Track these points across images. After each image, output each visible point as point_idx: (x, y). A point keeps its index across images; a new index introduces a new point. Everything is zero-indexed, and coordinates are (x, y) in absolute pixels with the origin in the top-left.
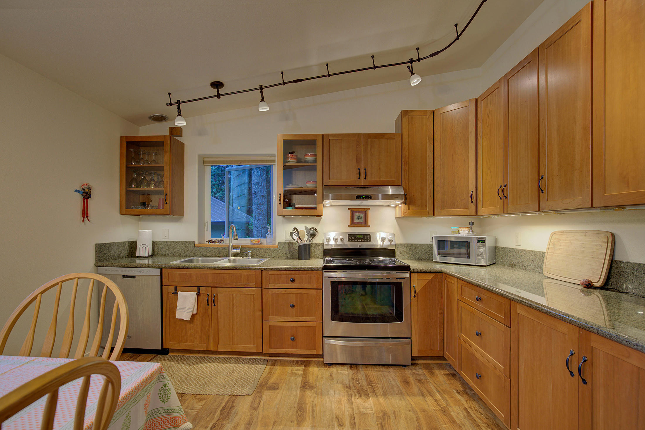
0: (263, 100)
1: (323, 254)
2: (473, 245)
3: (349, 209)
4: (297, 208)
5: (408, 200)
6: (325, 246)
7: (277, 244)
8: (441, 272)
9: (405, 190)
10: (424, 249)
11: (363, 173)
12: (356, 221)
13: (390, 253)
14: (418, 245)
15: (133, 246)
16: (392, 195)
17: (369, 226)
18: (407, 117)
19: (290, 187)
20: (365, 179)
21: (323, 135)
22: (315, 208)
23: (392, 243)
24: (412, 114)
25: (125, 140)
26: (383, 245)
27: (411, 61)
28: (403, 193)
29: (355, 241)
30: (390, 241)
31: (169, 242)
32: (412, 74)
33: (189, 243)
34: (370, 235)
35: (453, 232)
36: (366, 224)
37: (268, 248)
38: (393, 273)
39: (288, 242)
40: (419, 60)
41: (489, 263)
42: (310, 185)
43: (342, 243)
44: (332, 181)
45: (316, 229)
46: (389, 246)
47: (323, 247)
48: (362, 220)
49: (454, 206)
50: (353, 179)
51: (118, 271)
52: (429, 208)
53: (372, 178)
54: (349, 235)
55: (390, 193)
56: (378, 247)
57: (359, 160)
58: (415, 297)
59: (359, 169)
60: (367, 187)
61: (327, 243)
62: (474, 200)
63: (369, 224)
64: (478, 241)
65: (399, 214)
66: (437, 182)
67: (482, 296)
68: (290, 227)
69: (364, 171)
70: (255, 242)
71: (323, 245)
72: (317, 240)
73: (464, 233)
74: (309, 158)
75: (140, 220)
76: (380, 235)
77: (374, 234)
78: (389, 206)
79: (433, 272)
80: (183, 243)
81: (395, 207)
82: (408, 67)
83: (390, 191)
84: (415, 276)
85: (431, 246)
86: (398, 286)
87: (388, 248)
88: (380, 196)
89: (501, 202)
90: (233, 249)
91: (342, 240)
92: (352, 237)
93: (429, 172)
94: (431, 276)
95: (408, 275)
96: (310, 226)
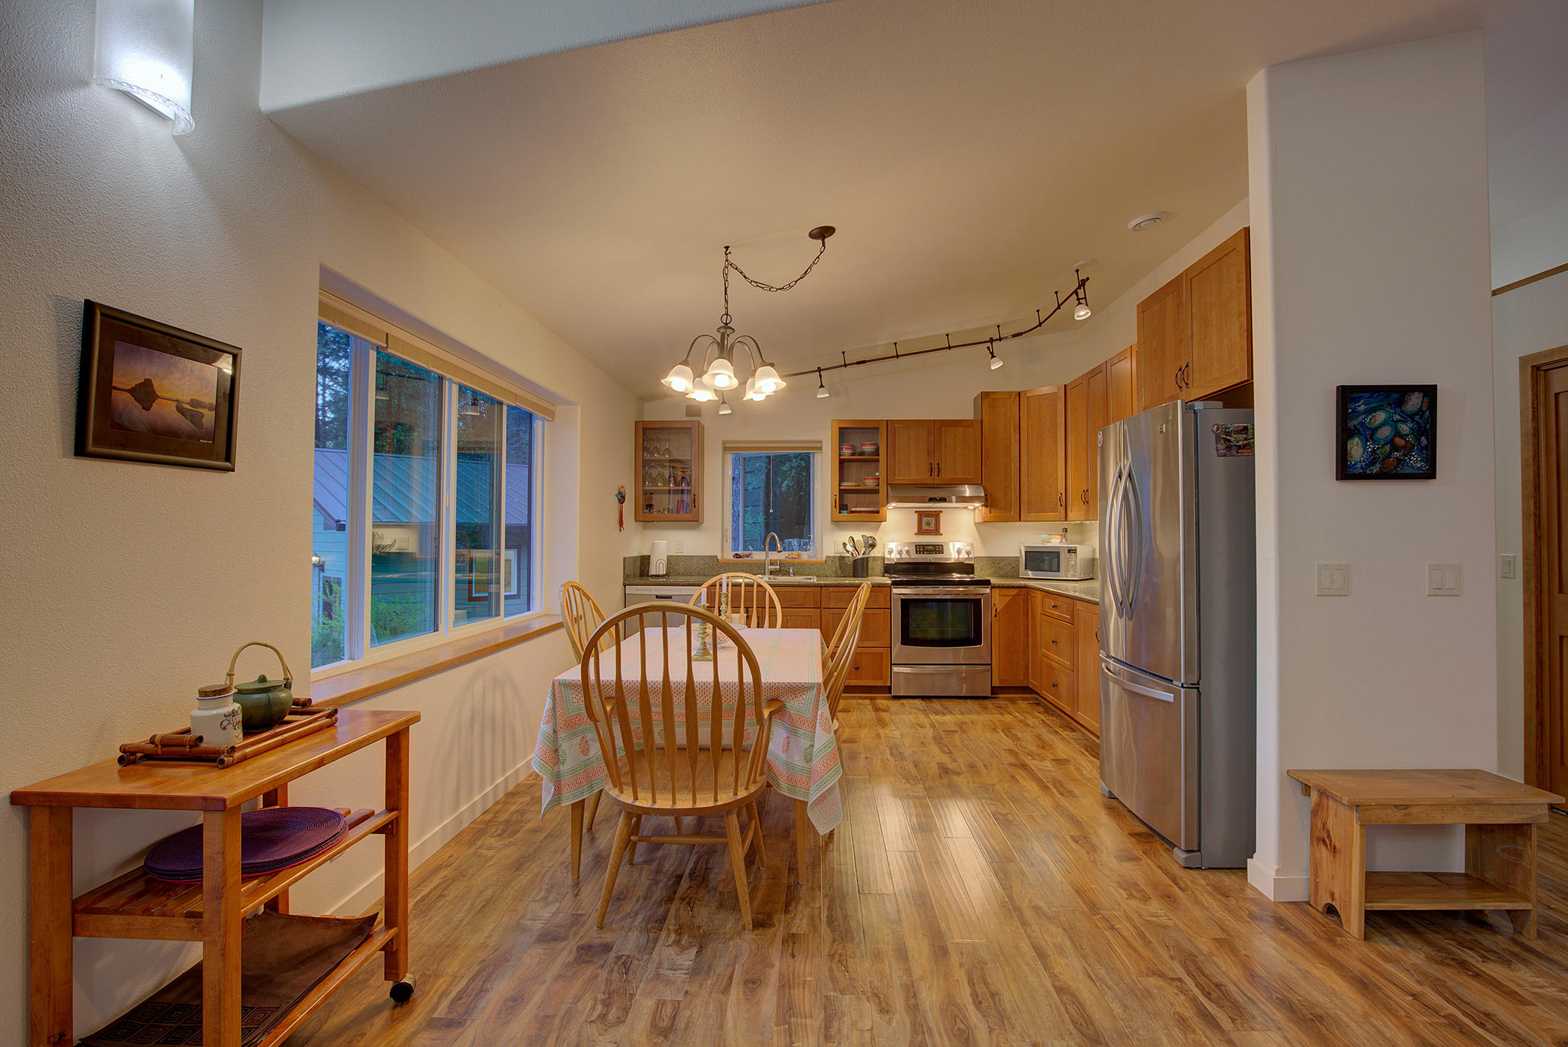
0: (822, 386)
1: (883, 571)
2: (1064, 556)
3: (916, 512)
4: (852, 512)
5: (989, 503)
6: (886, 560)
7: (824, 559)
8: (1025, 587)
9: (985, 490)
10: (1009, 563)
11: (934, 469)
12: (925, 527)
13: (967, 568)
14: (1002, 559)
15: (645, 561)
16: (970, 497)
17: (942, 534)
18: (988, 399)
19: (846, 485)
20: (938, 476)
21: (887, 421)
22: (878, 512)
23: (970, 556)
24: (994, 396)
25: (641, 426)
26: (958, 558)
27: (992, 340)
28: (983, 495)
29: (924, 553)
30: (968, 553)
31: (685, 556)
32: (993, 357)
33: (711, 557)
34: (942, 546)
35: (1043, 541)
36: (937, 531)
37: (813, 564)
38: (971, 588)
39: (839, 555)
40: (1000, 339)
41: (1082, 577)
42: (870, 483)
43: (908, 557)
44: (899, 479)
45: (874, 539)
46: (966, 559)
47: (884, 562)
48: (932, 527)
49: (1042, 510)
50: (922, 475)
51: (674, 590)
52: (1014, 512)
53: (946, 475)
54: (916, 546)
55: (968, 494)
56: (952, 561)
57: (930, 453)
58: (995, 616)
59: (931, 464)
60: (940, 486)
61: (889, 557)
62: (1063, 504)
63: (941, 532)
64: (1069, 551)
65: (979, 520)
66: (1024, 479)
67: (1058, 603)
68: (844, 536)
69: (936, 466)
70: (794, 556)
71: (884, 558)
72: (876, 553)
73: (1055, 542)
74: (868, 448)
75: (645, 528)
76: (954, 545)
77: (947, 544)
78: (966, 508)
79: (1017, 587)
80: (703, 557)
81: (975, 509)
82: (988, 348)
83: (968, 491)
84: (997, 591)
85: (1017, 559)
86: (977, 603)
87: (966, 562)
88: (954, 498)
89: (1084, 507)
90: (771, 565)
91: (907, 552)
92: (921, 549)
93: (1014, 466)
94: (1014, 592)
95: (988, 591)
96: (868, 534)
